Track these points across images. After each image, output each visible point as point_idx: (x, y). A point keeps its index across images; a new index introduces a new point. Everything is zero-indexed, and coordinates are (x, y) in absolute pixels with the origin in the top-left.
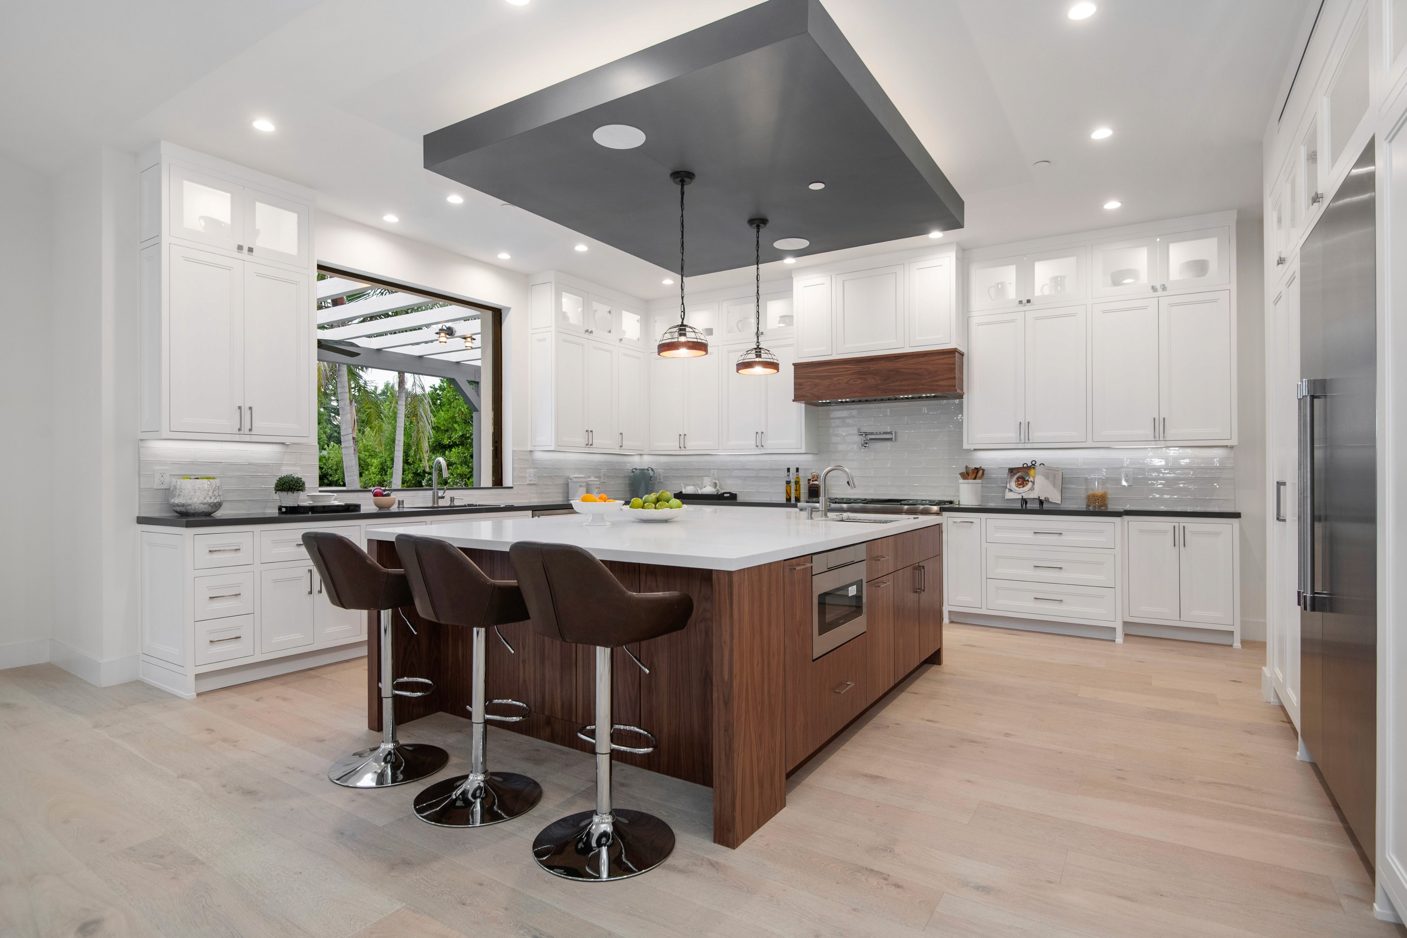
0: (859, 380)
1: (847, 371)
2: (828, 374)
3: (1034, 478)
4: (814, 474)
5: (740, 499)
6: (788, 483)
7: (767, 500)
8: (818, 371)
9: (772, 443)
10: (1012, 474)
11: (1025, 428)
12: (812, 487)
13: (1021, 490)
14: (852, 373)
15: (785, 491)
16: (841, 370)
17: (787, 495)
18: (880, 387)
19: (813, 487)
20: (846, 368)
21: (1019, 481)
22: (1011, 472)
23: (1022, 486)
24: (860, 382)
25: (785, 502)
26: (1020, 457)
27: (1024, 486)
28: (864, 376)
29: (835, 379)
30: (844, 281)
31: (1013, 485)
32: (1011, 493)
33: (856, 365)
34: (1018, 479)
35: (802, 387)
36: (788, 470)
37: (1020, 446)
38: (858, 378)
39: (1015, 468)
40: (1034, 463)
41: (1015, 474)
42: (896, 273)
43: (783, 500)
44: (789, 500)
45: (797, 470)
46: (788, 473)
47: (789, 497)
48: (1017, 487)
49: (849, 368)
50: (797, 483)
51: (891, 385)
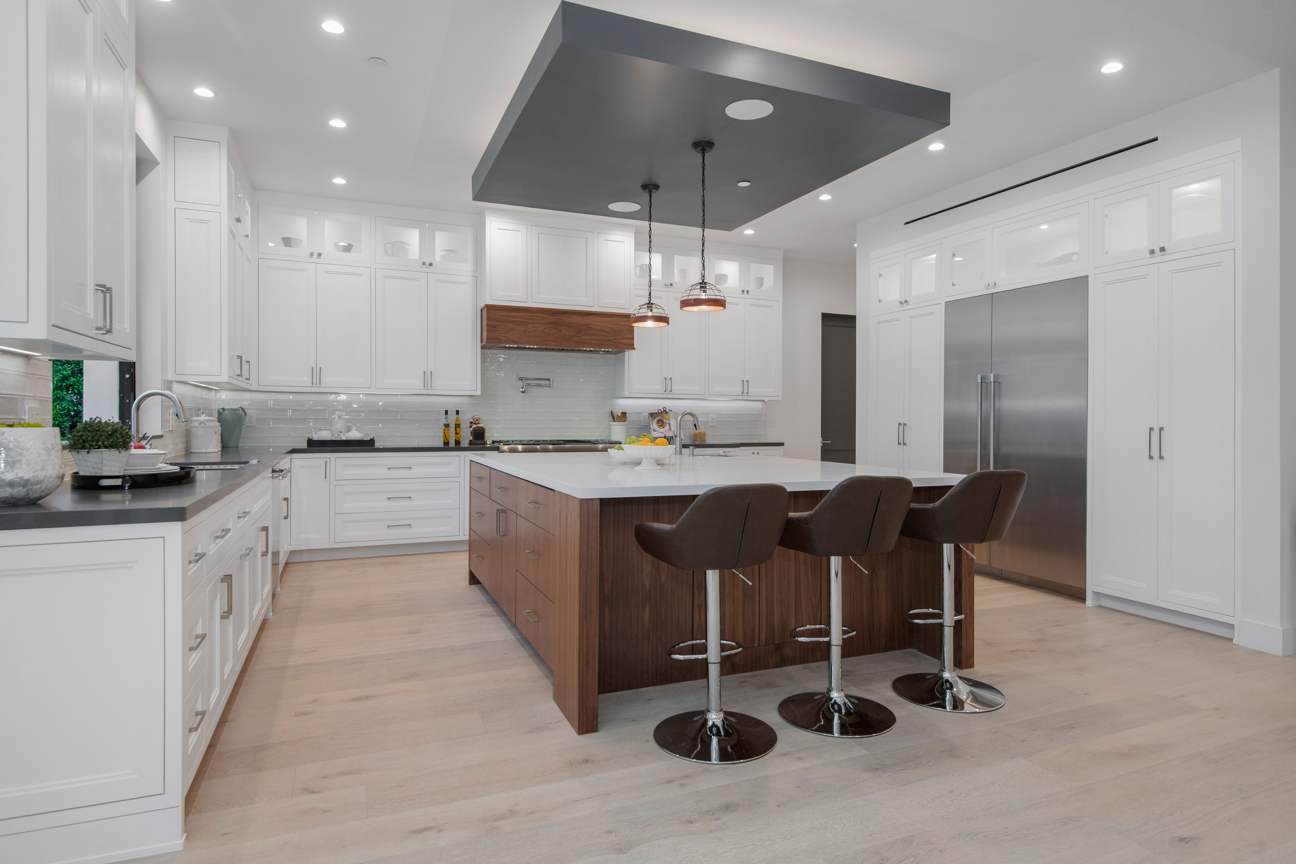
0: (553, 329)
1: (542, 320)
2: (523, 320)
3: (669, 420)
4: (477, 416)
5: (377, 445)
6: (447, 426)
7: (416, 444)
8: (513, 315)
9: (442, 384)
10: (652, 417)
11: (668, 381)
12: (477, 430)
13: (662, 430)
14: (546, 322)
15: (442, 435)
16: (539, 318)
17: (445, 439)
18: (573, 339)
19: (479, 430)
20: (543, 317)
21: (659, 423)
22: (652, 416)
23: (662, 427)
24: (554, 331)
25: (443, 446)
26: (657, 405)
27: (664, 427)
28: (558, 327)
29: (530, 326)
30: (539, 233)
31: (654, 426)
32: (655, 432)
33: (550, 316)
34: (658, 421)
35: (495, 329)
36: (446, 412)
37: (665, 396)
38: (553, 328)
39: (654, 413)
40: (665, 409)
41: (655, 418)
42: (587, 239)
43: (441, 444)
44: (446, 443)
45: (457, 412)
46: (446, 415)
47: (446, 441)
48: (659, 427)
49: (545, 317)
50: (457, 426)
51: (583, 337)
